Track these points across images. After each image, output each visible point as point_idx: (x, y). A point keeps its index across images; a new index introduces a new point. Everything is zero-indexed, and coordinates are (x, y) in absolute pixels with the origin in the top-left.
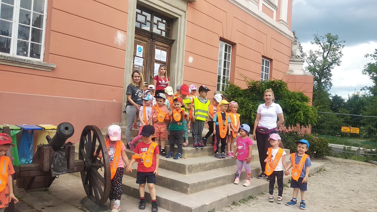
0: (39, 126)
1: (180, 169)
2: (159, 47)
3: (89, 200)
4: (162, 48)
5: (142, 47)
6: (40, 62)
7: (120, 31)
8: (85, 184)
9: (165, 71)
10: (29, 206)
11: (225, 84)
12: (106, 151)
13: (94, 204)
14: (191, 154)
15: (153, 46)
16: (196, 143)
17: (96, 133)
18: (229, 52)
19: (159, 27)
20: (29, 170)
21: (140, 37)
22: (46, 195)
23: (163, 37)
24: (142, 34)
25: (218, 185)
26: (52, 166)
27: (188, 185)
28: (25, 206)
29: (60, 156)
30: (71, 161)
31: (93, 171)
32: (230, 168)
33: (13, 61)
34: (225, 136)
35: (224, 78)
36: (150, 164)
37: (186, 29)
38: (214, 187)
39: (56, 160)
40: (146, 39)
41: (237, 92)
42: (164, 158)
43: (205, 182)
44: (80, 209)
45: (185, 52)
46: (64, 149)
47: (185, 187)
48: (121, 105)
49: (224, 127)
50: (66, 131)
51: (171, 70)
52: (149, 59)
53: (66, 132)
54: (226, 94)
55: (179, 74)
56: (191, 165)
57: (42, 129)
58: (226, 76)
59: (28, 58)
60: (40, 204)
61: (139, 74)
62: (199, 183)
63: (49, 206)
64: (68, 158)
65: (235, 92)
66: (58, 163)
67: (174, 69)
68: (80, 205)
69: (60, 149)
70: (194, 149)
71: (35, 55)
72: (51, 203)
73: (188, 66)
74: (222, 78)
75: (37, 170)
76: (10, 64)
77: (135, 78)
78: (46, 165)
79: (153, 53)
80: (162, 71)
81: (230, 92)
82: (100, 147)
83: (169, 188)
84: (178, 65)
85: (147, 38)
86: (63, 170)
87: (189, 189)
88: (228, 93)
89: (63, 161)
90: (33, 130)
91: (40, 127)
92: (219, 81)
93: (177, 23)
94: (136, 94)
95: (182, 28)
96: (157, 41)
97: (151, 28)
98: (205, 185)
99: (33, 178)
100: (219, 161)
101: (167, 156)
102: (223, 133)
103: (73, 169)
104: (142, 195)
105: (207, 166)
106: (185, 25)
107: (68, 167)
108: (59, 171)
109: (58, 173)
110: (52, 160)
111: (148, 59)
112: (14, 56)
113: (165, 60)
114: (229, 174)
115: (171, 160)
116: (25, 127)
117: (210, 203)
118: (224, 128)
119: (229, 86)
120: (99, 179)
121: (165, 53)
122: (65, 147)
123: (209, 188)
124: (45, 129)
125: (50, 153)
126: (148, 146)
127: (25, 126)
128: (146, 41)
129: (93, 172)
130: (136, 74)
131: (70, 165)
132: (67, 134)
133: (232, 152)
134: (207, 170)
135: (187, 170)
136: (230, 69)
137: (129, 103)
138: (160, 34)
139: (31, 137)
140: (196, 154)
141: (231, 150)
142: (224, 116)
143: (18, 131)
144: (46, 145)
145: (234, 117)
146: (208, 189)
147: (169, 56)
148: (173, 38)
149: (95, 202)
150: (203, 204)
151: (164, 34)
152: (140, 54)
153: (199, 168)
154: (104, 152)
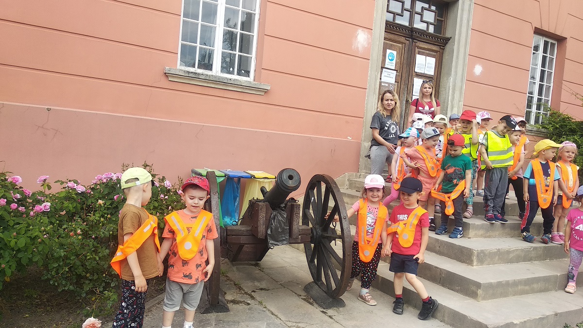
0: (247, 173)
1: (463, 256)
2: (423, 51)
3: (316, 287)
4: (427, 52)
5: (395, 53)
6: (250, 82)
7: (362, 29)
8: (310, 262)
9: (430, 90)
10: (235, 285)
11: (542, 111)
12: (345, 215)
13: (325, 294)
14: (481, 232)
15: (413, 50)
16: (490, 214)
17: (331, 187)
18: (552, 53)
19: (424, 19)
20: (238, 234)
21: (392, 36)
22: (256, 271)
23: (430, 35)
24: (396, 32)
25: (533, 291)
26: (269, 232)
27: (478, 285)
28: (231, 284)
29: (280, 218)
30: (295, 227)
31: (323, 244)
32: (555, 262)
33: (217, 81)
34: (549, 205)
35: (539, 100)
36: (410, 242)
37: (471, 17)
38: (527, 293)
39: (274, 224)
40: (402, 39)
41: (566, 126)
42: (433, 235)
43: (511, 282)
44: (304, 299)
45: (467, 56)
46: (285, 207)
47: (473, 288)
48: (359, 145)
49: (547, 188)
50: (290, 181)
51: (442, 89)
52: (406, 70)
53: (291, 183)
54: (543, 130)
55: (455, 95)
56: (482, 251)
57: (251, 178)
58: (543, 98)
59: (235, 77)
60: (250, 284)
61: (393, 96)
62: (499, 284)
63: (261, 289)
64: (290, 221)
65: (561, 126)
66: (277, 229)
67: (448, 88)
68: (303, 294)
69: (279, 207)
70: (487, 223)
71: (243, 72)
72: (263, 285)
73: (472, 81)
74: (535, 100)
75: (249, 235)
76: (213, 86)
77: (386, 102)
78: (262, 228)
79: (412, 61)
80: (425, 90)
81: (552, 127)
82: (336, 209)
83: (443, 285)
84: (455, 79)
85: (404, 38)
86: (284, 238)
87: (480, 292)
88: (546, 128)
89: (283, 225)
90: (239, 178)
91: (249, 174)
92: (529, 106)
93: (455, 10)
94: (387, 127)
95: (465, 16)
96: (419, 41)
97: (411, 20)
98: (510, 289)
99: (241, 246)
100: (535, 248)
101: (437, 231)
102: (545, 200)
103: (297, 238)
104: (399, 291)
105: (511, 255)
106: (469, 11)
107: (290, 236)
108: (278, 240)
109: (276, 243)
110: (269, 222)
111: (404, 71)
112: (217, 75)
113: (431, 72)
114: (556, 274)
115: (445, 238)
116: (230, 174)
117: (522, 320)
118: (547, 191)
119: (549, 115)
120: (334, 257)
121: (432, 61)
122: (286, 205)
123: (517, 295)
124: (255, 178)
125: (266, 213)
126: (408, 212)
127: (231, 172)
128: (402, 43)
129: (325, 247)
130: (388, 95)
131: (294, 233)
132: (291, 186)
133: (561, 234)
134: (511, 261)
135: (475, 258)
136: (552, 85)
137: (375, 142)
138: (425, 29)
139: (237, 188)
140: (490, 233)
141: (558, 231)
142: (546, 169)
143: (222, 179)
144: (260, 201)
145: (567, 171)
146: (514, 295)
147: (439, 66)
148: (448, 35)
149: (325, 292)
150: (508, 321)
151: (431, 29)
152: (391, 64)
153: (497, 257)
154: (342, 217)
